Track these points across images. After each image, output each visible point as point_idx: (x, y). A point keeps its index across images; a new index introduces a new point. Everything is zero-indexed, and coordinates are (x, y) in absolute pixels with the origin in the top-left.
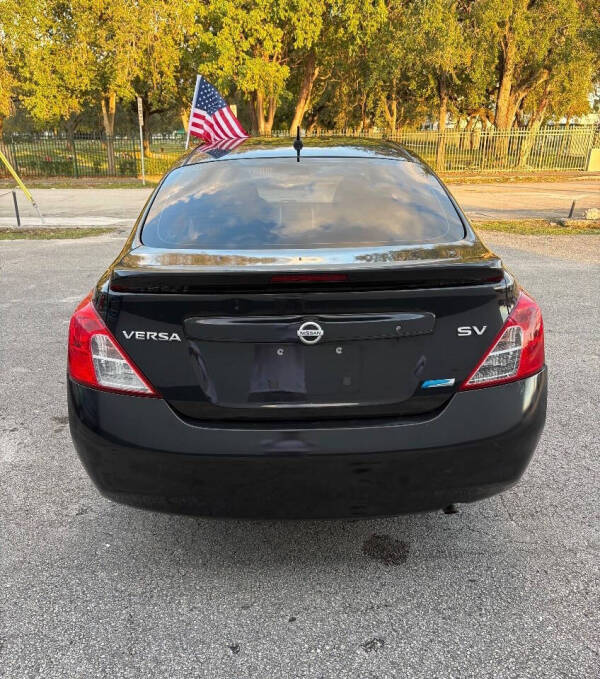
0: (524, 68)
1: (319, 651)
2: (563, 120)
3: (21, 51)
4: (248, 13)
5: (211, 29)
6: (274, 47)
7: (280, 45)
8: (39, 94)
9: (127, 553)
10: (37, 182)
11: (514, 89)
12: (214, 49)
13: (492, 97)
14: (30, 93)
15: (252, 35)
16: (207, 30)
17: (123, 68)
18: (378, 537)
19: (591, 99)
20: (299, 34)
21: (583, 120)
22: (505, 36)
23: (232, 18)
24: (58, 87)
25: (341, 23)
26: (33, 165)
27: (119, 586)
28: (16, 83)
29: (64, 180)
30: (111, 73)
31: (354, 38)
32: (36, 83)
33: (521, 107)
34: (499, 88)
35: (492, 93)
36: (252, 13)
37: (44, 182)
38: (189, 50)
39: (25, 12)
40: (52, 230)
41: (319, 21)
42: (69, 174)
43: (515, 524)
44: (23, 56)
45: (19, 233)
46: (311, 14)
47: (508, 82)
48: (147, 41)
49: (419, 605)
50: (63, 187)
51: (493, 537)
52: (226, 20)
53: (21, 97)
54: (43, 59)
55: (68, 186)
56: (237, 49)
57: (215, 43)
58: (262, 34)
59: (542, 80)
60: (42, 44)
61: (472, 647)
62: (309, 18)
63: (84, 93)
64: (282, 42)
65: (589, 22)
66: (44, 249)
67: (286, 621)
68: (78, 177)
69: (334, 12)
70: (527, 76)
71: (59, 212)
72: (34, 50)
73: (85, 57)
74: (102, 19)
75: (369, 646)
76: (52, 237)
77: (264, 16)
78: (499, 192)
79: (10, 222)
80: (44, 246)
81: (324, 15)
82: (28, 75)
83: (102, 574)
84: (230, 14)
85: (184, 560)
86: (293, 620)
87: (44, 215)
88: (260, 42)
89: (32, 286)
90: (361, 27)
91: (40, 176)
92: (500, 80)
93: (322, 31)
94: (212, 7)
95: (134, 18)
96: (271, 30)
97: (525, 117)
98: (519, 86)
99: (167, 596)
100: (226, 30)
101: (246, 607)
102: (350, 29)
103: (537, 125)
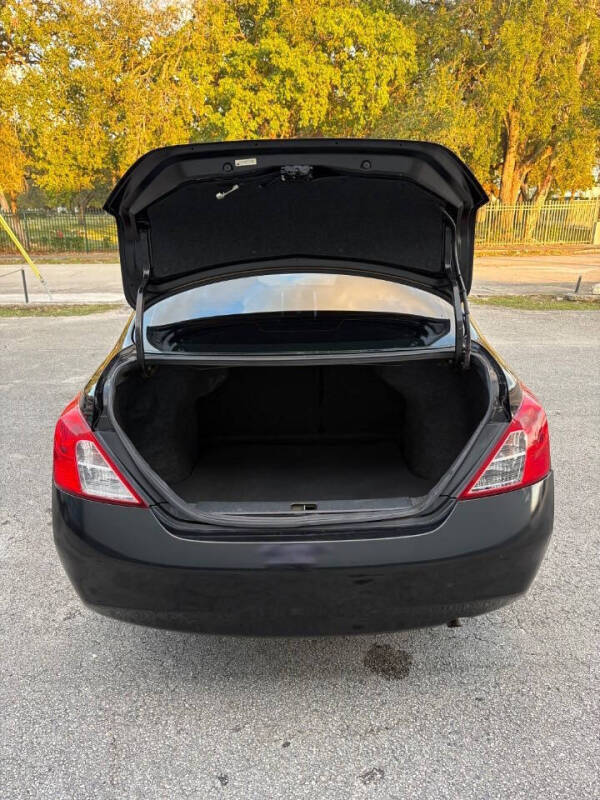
0: (528, 144)
1: (313, 783)
2: (568, 194)
3: (34, 131)
4: (256, 94)
5: (220, 109)
6: (281, 126)
7: (287, 124)
8: (51, 173)
9: (114, 664)
10: (47, 257)
11: (519, 165)
12: (222, 129)
13: (496, 173)
14: (43, 172)
15: (259, 115)
16: (216, 110)
17: (133, 148)
18: (379, 647)
19: (595, 172)
20: (305, 115)
21: (588, 194)
22: (508, 114)
23: (240, 100)
24: (70, 166)
25: (345, 104)
26: (45, 241)
27: (103, 703)
28: (29, 162)
29: (74, 255)
30: (121, 152)
31: (358, 119)
32: (50, 163)
33: (525, 181)
34: (503, 164)
35: (497, 168)
36: (259, 94)
37: (54, 257)
38: (199, 129)
39: (39, 95)
40: (60, 307)
41: (324, 100)
42: (79, 249)
43: (524, 632)
44: (36, 136)
45: (27, 310)
46: (317, 95)
47: (512, 158)
48: (156, 123)
49: (422, 728)
50: (73, 262)
51: (502, 647)
52: (235, 101)
53: (33, 176)
54: (56, 139)
55: (78, 261)
56: (245, 129)
57: (223, 124)
58: (270, 115)
59: (546, 156)
60: (55, 124)
61: (479, 778)
62: (314, 99)
63: (97, 171)
64: (289, 122)
65: (591, 100)
66: (50, 326)
67: (280, 746)
68: (88, 251)
69: (340, 93)
70: (532, 151)
71: (68, 287)
72: (47, 130)
73: (98, 137)
74: (114, 101)
75: (368, 777)
76: (59, 315)
77: (271, 97)
78: (506, 266)
79: (18, 299)
80: (51, 323)
81: (330, 97)
82: (42, 155)
83: (86, 690)
84: (238, 95)
85: (174, 673)
86: (286, 745)
87: (53, 292)
88: (267, 121)
89: (37, 366)
90: (366, 107)
91: (51, 251)
92: (505, 157)
93: (328, 111)
94: (221, 89)
95: (144, 100)
96: (278, 111)
97: (530, 192)
98: (524, 162)
99: (153, 715)
100: (234, 110)
101: (237, 730)
102: (356, 110)
103: (542, 199)
